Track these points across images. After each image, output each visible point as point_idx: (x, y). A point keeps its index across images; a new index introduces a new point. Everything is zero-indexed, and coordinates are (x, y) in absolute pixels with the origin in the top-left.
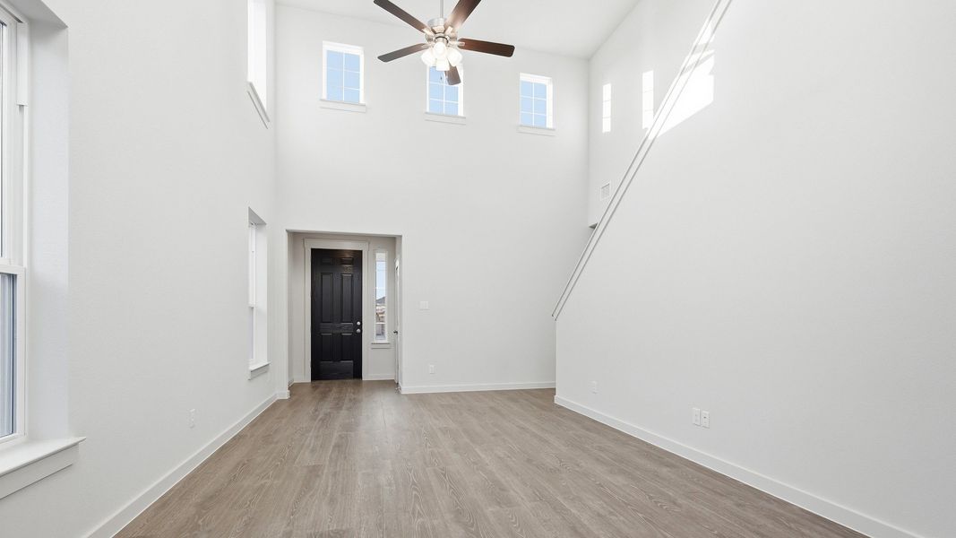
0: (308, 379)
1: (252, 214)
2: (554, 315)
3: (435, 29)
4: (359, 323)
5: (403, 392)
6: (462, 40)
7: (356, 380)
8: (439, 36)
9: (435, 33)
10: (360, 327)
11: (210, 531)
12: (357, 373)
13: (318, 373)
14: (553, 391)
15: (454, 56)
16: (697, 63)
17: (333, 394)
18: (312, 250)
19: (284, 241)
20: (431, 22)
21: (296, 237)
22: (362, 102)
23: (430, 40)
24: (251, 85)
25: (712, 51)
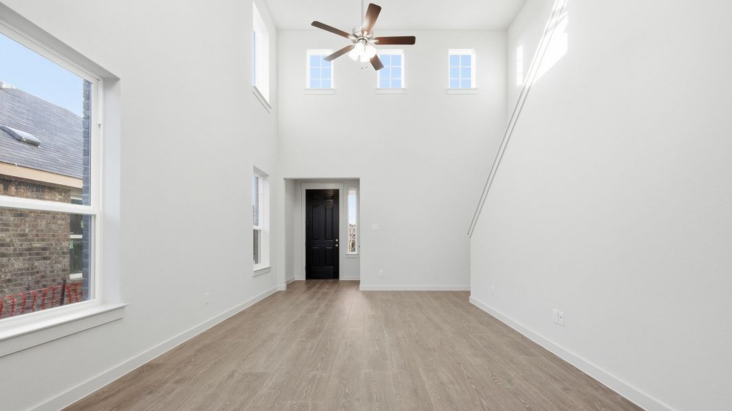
0: (305, 279)
1: (256, 170)
2: (470, 233)
3: (356, 34)
4: (337, 240)
5: (361, 290)
6: (376, 39)
7: (334, 280)
8: (358, 39)
9: (357, 37)
10: (338, 243)
11: (195, 365)
12: (335, 275)
13: (310, 275)
14: (468, 293)
15: (372, 50)
16: (556, 25)
17: (314, 289)
18: (306, 190)
19: (282, 186)
20: (354, 30)
21: (295, 183)
22: (332, 87)
23: (354, 42)
24: (255, 88)
25: (567, 13)
